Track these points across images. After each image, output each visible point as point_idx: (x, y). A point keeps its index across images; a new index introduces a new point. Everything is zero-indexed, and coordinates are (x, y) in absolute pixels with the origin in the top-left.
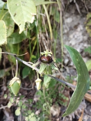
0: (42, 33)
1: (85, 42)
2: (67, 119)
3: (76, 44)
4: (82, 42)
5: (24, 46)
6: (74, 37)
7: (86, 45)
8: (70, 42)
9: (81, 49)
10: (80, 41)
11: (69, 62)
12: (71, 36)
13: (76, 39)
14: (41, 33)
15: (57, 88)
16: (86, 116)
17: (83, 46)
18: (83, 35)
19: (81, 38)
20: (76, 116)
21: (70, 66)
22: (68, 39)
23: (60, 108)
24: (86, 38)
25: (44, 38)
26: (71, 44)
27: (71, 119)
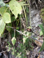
0: (22, 18)
1: (40, 22)
3: (36, 23)
4: (38, 22)
6: (35, 19)
7: (40, 23)
8: (33, 22)
10: (38, 21)
12: (34, 19)
13: (36, 20)
15: (29, 42)
16: (41, 55)
17: (39, 24)
18: (39, 18)
19: (38, 20)
20: (37, 55)
22: (32, 21)
24: (40, 20)
26: (33, 23)
27: (35, 57)
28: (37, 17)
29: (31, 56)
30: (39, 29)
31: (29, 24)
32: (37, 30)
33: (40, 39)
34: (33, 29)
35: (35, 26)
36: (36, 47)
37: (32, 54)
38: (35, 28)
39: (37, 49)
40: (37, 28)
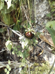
1: (47, 10)
2: (36, 51)
3: (42, 11)
4: (45, 10)
5: (12, 14)
6: (41, 7)
7: (47, 12)
8: (39, 10)
9: (45, 15)
11: (38, 22)
13: (42, 8)
14: (22, 5)
18: (46, 6)
19: (45, 8)
20: (40, 50)
21: (38, 24)
23: (33, 47)
24: (48, 8)
25: (24, 9)
26: (39, 12)
27: (38, 51)
28: (45, 4)
29: (34, 51)
30: (45, 20)
31: (33, 14)
32: (43, 21)
33: (45, 32)
34: (39, 19)
35: (40, 16)
36: (40, 41)
37: (35, 48)
38: (40, 19)
39: (41, 44)
40: (43, 18)
